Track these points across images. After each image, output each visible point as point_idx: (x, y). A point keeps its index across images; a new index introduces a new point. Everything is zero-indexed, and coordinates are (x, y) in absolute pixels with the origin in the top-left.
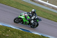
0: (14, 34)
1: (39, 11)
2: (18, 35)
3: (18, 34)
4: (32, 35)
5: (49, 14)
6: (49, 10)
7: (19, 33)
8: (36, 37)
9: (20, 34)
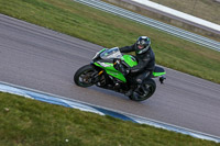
0: (6, 112)
1: (87, 22)
2: (21, 118)
3: (18, 111)
4: (72, 116)
5: (124, 34)
6: (124, 18)
7: (23, 110)
8: (85, 121)
9: (27, 113)
